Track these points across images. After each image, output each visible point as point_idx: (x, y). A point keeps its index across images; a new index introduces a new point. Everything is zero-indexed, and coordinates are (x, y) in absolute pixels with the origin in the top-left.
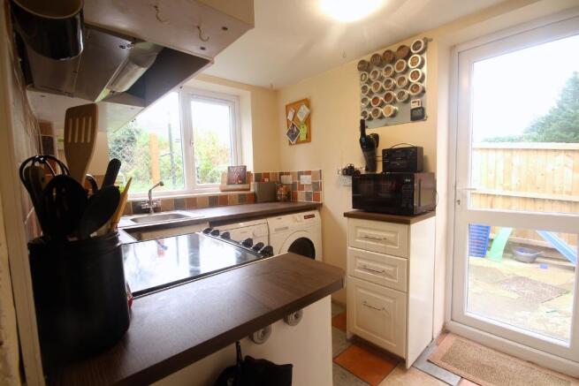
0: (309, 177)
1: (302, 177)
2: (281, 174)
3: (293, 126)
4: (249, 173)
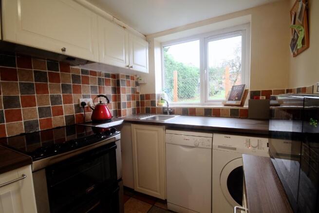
3: (295, 32)
4: (246, 91)
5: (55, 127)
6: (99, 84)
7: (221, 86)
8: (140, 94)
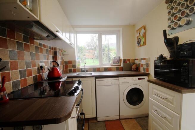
0: (145, 61)
1: (142, 61)
2: (135, 59)
3: (139, 39)
4: (121, 59)
5: (29, 85)
6: (47, 54)
7: (85, 57)
8: (64, 60)
